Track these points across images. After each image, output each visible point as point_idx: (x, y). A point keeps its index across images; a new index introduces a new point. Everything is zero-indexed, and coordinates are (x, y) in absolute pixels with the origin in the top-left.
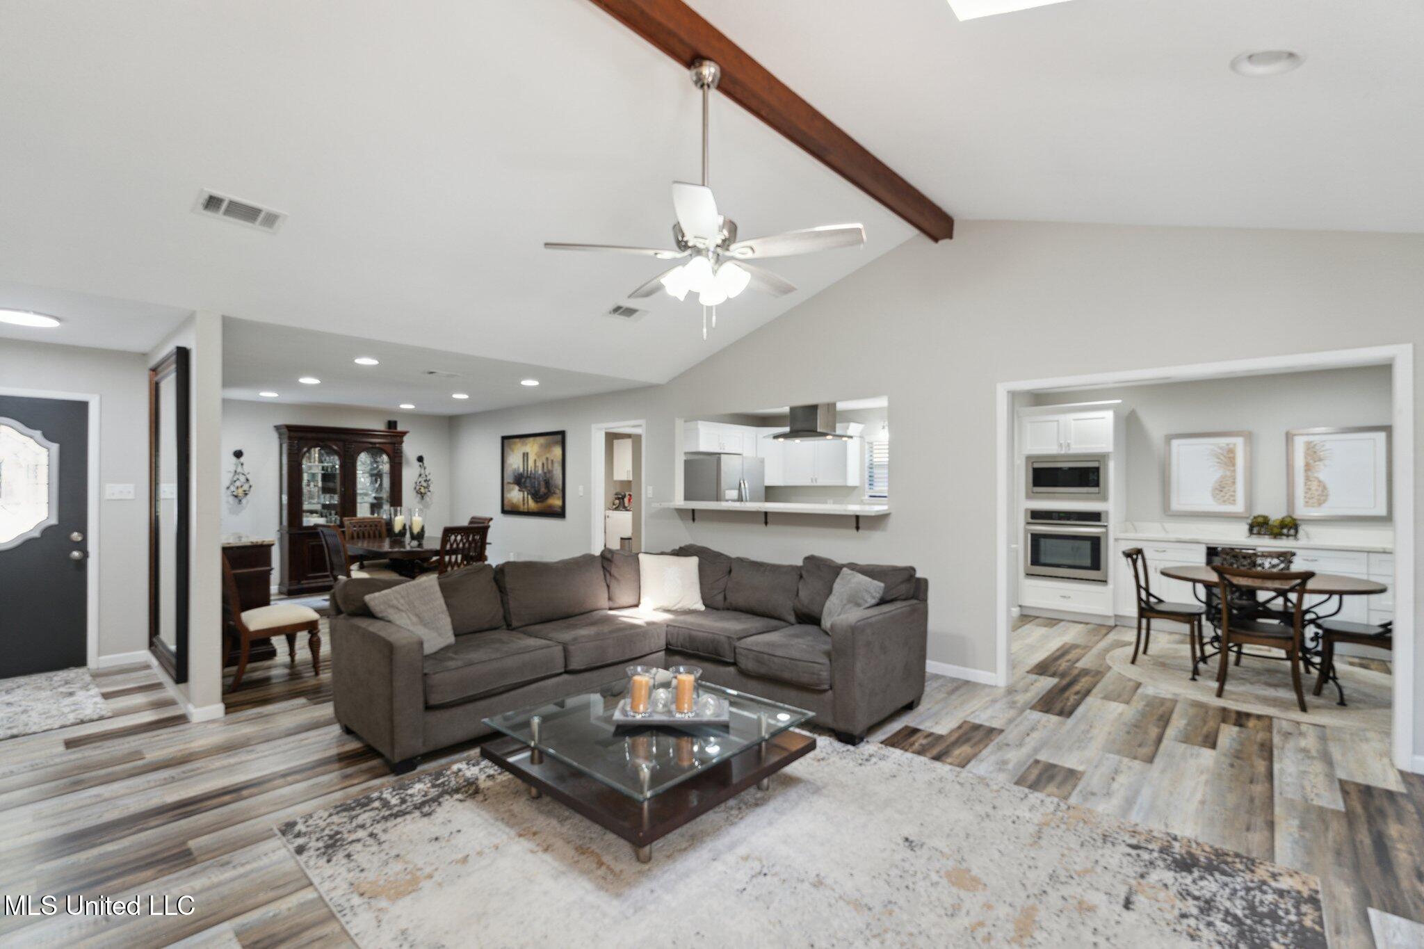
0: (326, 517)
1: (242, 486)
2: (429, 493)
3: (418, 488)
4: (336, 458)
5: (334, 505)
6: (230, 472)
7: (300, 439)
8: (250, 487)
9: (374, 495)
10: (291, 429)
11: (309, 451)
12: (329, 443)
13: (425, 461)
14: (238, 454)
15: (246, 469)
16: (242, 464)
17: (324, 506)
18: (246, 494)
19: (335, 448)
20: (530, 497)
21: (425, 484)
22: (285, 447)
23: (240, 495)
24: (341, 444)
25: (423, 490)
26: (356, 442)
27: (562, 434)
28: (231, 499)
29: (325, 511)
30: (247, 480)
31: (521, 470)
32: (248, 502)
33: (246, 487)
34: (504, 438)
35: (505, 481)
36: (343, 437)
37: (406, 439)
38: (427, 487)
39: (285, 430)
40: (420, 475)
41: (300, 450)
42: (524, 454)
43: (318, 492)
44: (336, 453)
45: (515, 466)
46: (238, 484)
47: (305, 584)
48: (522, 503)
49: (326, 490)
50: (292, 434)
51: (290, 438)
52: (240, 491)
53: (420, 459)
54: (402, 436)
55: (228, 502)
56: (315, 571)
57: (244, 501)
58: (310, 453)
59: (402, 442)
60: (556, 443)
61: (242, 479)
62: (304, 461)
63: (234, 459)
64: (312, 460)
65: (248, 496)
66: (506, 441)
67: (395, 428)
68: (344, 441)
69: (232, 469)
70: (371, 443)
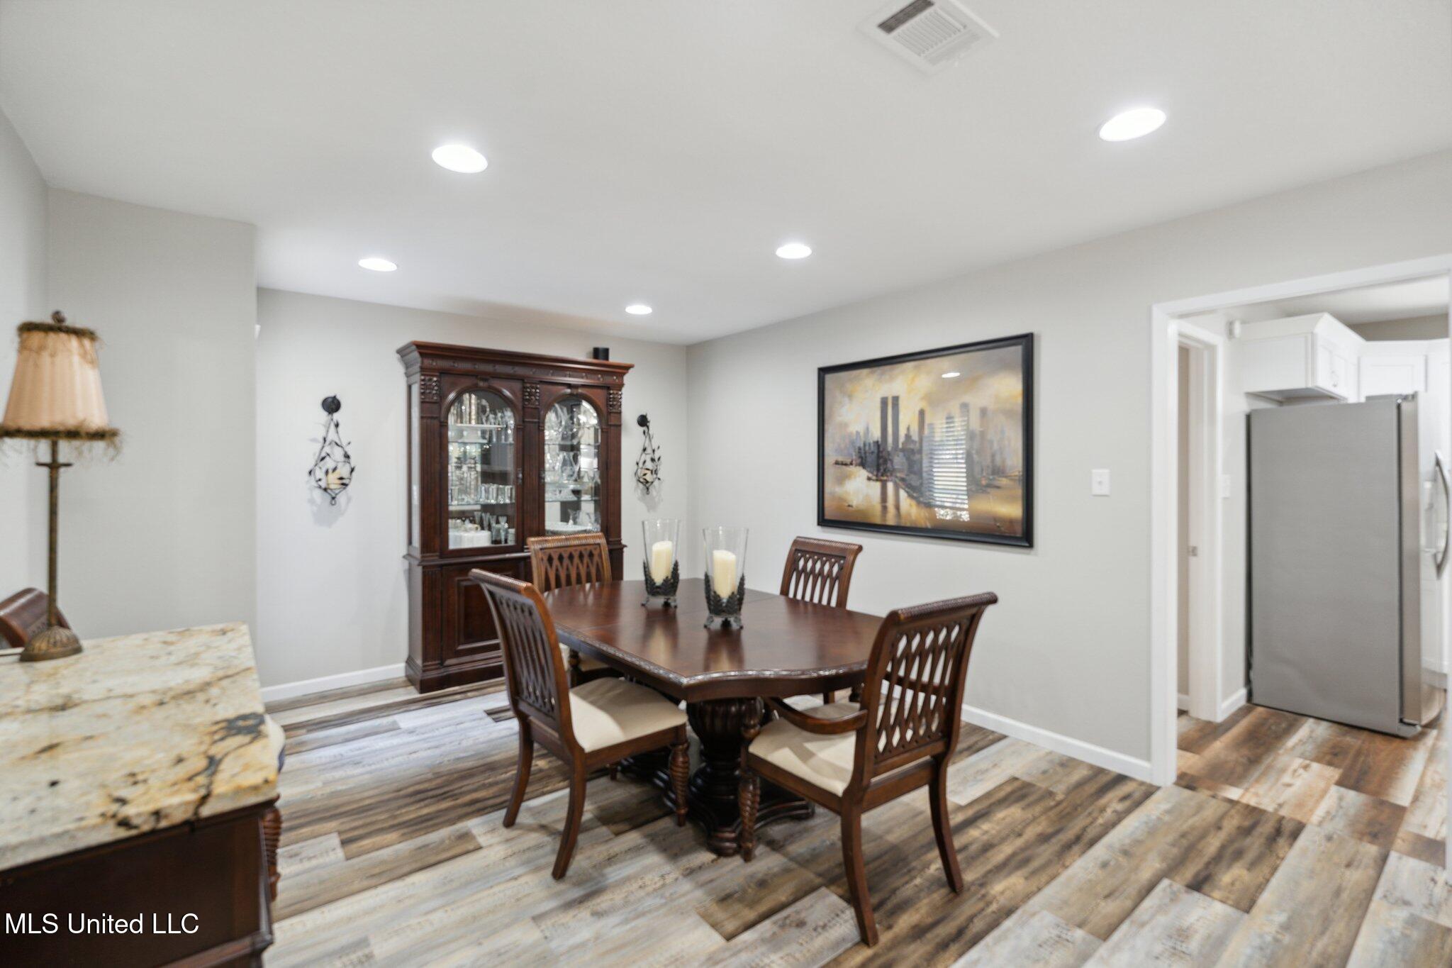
0: (490, 528)
1: (334, 470)
2: (656, 482)
3: (640, 473)
4: (509, 414)
5: (505, 505)
6: (314, 440)
7: (443, 373)
8: (352, 470)
9: (572, 487)
10: (426, 350)
11: (459, 399)
12: (496, 384)
13: (651, 425)
14: (332, 405)
15: (345, 435)
16: (337, 425)
17: (486, 508)
18: (345, 485)
19: (507, 393)
20: (903, 494)
21: (649, 465)
22: (416, 390)
23: (332, 486)
24: (517, 386)
25: (649, 477)
26: (542, 382)
27: (1026, 342)
28: (318, 494)
29: (486, 517)
30: (347, 456)
31: (876, 434)
32: (349, 500)
33: (344, 471)
34: (823, 372)
35: (830, 459)
36: (520, 371)
37: (627, 379)
38: (655, 472)
39: (416, 355)
40: (645, 450)
41: (442, 396)
42: (884, 402)
43: (477, 478)
44: (508, 403)
45: (856, 427)
46: (329, 464)
47: (454, 665)
48: (878, 507)
49: (489, 477)
50: (428, 362)
51: (423, 370)
52: (333, 479)
53: (643, 421)
54: (622, 375)
55: (312, 501)
56: (470, 638)
57: (342, 498)
58: (461, 403)
59: (620, 386)
60: (1005, 366)
61: (338, 454)
62: (451, 420)
63: (324, 415)
64: (466, 418)
65: (349, 488)
66: (829, 378)
67: (607, 358)
68: (522, 379)
69: (321, 433)
70: (569, 386)
